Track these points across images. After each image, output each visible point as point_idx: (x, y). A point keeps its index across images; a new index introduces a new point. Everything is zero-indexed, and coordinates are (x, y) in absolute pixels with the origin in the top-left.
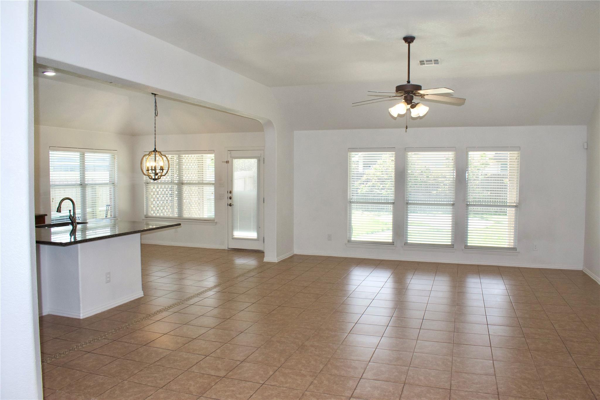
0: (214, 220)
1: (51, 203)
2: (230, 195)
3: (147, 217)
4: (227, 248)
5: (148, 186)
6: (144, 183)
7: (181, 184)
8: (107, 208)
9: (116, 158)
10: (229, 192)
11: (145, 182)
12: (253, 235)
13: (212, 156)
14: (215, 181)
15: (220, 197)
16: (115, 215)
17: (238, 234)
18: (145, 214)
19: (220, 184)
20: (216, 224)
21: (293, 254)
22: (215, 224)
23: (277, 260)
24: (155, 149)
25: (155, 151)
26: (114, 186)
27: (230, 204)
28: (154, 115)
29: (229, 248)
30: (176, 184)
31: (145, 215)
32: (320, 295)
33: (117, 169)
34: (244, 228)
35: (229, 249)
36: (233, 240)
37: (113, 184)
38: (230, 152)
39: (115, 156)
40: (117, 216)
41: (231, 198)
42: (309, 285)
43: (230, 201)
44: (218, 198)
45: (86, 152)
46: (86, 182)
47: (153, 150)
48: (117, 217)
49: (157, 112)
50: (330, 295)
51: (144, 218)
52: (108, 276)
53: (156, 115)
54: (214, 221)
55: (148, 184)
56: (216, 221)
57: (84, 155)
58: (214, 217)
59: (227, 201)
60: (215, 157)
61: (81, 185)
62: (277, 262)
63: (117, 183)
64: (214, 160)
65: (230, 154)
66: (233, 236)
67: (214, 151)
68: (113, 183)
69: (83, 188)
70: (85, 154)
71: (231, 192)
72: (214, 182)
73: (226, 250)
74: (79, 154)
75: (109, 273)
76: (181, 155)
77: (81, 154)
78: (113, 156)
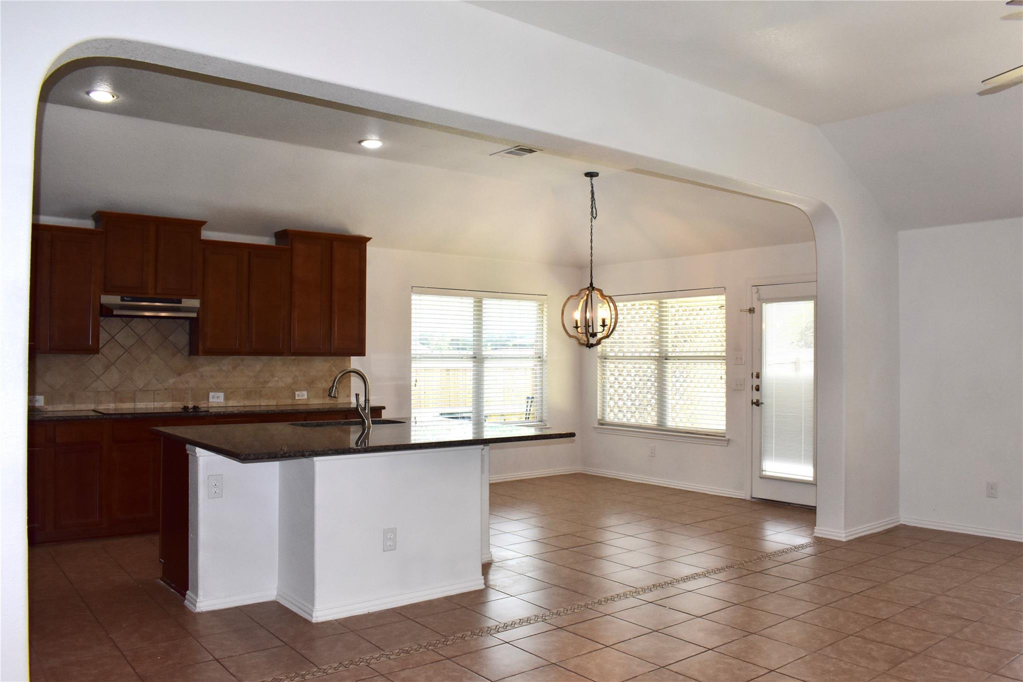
0: (724, 435)
1: (413, 388)
2: (756, 382)
3: (603, 424)
4: (748, 498)
5: (606, 362)
6: (599, 357)
7: (662, 359)
8: (528, 402)
9: (545, 310)
10: (755, 375)
11: (599, 355)
12: (804, 471)
13: (721, 299)
14: (727, 351)
15: (737, 385)
16: (542, 417)
17: (773, 467)
18: (599, 417)
19: (737, 358)
20: (728, 444)
21: (899, 523)
22: (726, 442)
23: (844, 535)
24: (591, 284)
25: (592, 288)
26: (542, 361)
27: (758, 401)
28: (590, 217)
29: (753, 498)
30: (654, 359)
31: (599, 420)
32: (910, 654)
33: (546, 330)
34: (785, 454)
35: (753, 500)
36: (762, 480)
37: (540, 359)
38: (757, 288)
39: (544, 305)
40: (544, 418)
41: (758, 389)
42: (894, 616)
43: (756, 396)
44: (733, 388)
45: (484, 297)
46: (484, 353)
47: (587, 287)
48: (545, 420)
49: (596, 210)
50: (939, 657)
51: (596, 426)
52: (390, 535)
53: (594, 216)
54: (725, 437)
55: (605, 359)
56: (727, 437)
57: (482, 303)
58: (725, 429)
59: (749, 395)
60: (727, 300)
61: (475, 358)
62: (844, 540)
63: (546, 357)
64: (725, 308)
65: (757, 292)
66: (763, 471)
67: (725, 289)
68: (539, 355)
69: (477, 363)
70: (484, 302)
71: (758, 376)
72: (724, 354)
73: (748, 500)
74: (472, 301)
75: (394, 531)
76: (664, 301)
77: (475, 302)
78: (540, 305)
